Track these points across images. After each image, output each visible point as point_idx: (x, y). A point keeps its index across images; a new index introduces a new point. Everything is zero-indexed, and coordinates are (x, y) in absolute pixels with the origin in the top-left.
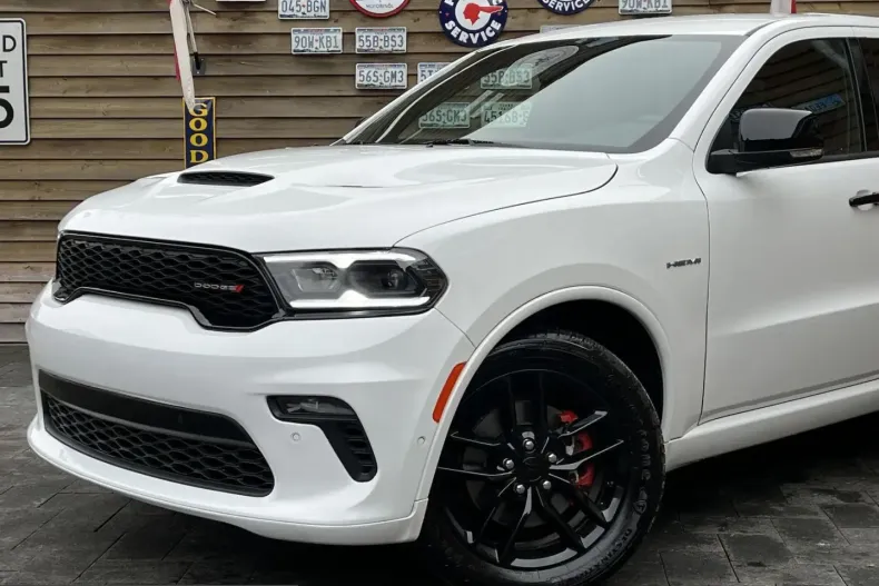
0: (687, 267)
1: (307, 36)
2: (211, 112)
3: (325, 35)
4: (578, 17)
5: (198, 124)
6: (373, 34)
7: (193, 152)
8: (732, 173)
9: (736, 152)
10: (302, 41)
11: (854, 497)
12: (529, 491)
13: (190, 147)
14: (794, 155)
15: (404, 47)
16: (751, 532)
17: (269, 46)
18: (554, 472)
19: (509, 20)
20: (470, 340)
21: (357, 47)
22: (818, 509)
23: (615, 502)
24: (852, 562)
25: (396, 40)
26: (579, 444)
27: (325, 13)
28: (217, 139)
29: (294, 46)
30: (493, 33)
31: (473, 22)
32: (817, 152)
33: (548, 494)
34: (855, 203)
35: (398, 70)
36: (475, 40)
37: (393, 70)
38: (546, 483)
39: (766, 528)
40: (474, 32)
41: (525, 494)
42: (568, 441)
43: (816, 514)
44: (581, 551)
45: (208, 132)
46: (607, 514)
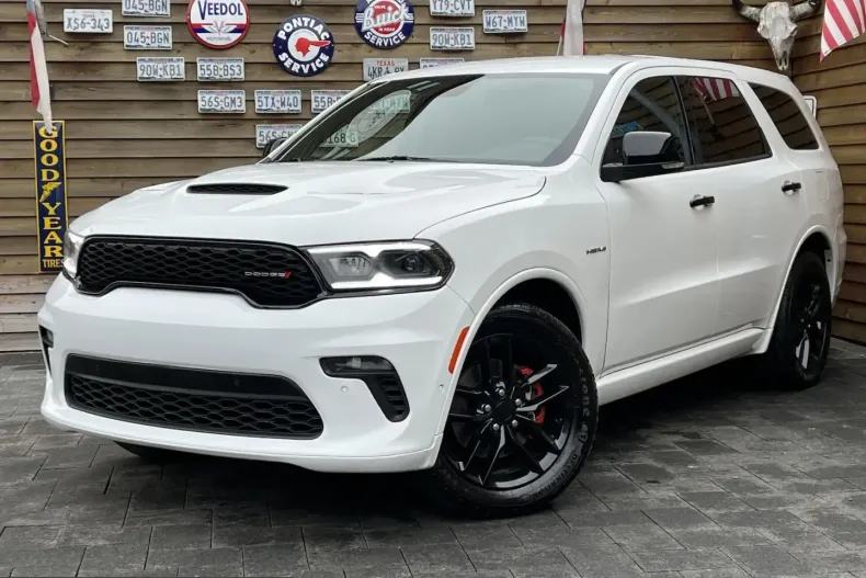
0: (599, 253)
1: (151, 64)
2: (60, 133)
3: (169, 64)
4: (395, 51)
5: (49, 146)
6: (212, 64)
7: (44, 172)
8: (617, 182)
9: (621, 165)
10: (146, 69)
11: (694, 435)
12: (502, 428)
13: (41, 166)
14: (665, 167)
15: (242, 76)
16: (635, 462)
17: (116, 73)
18: (520, 413)
19: (336, 53)
20: (472, 309)
21: (199, 75)
22: (673, 445)
23: (563, 436)
24: (722, 477)
25: (235, 68)
26: (535, 391)
27: (169, 44)
28: (67, 159)
29: (139, 73)
30: (322, 65)
31: (304, 55)
32: (681, 164)
33: (515, 430)
34: (694, 204)
35: (237, 96)
36: (306, 71)
37: (233, 96)
38: (514, 421)
39: (644, 459)
40: (305, 63)
41: (499, 431)
42: (527, 389)
43: (674, 448)
44: (541, 473)
45: (58, 152)
46: (558, 443)
